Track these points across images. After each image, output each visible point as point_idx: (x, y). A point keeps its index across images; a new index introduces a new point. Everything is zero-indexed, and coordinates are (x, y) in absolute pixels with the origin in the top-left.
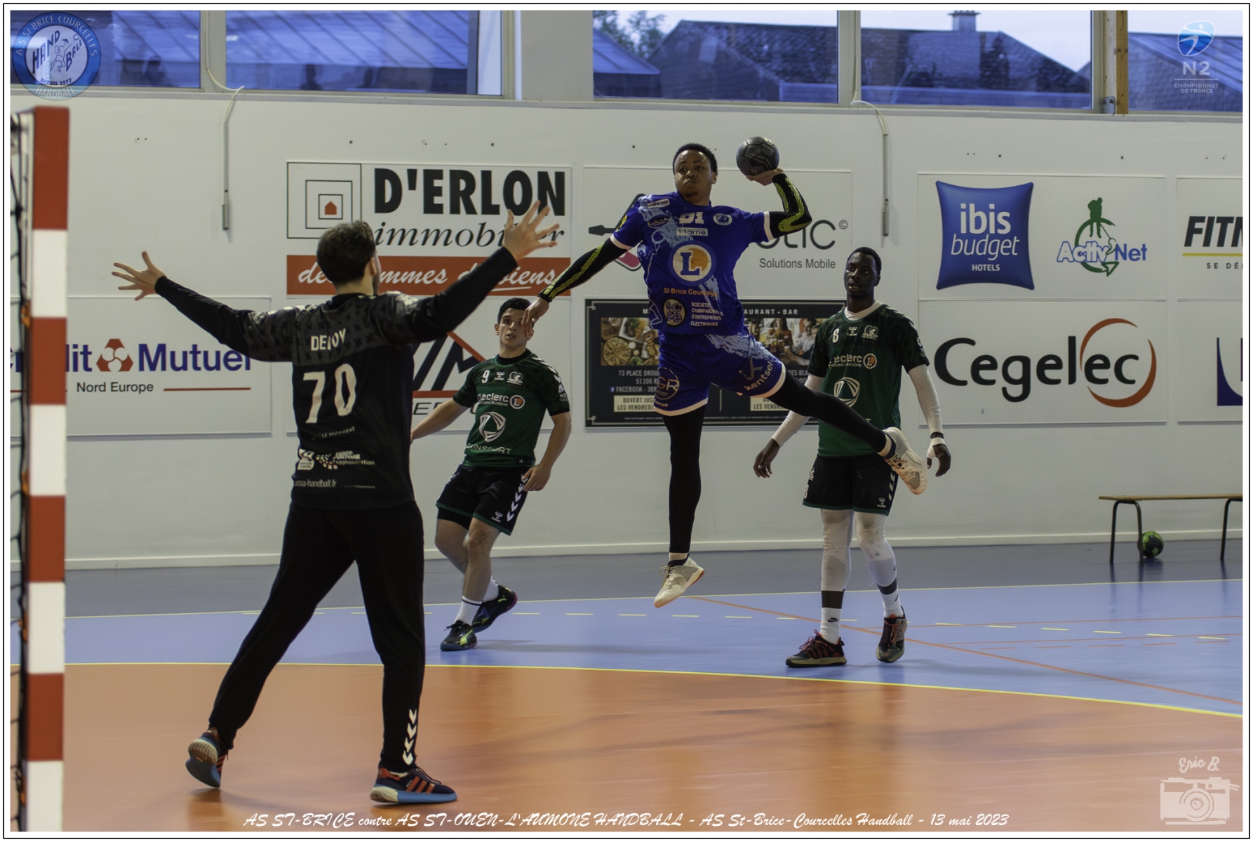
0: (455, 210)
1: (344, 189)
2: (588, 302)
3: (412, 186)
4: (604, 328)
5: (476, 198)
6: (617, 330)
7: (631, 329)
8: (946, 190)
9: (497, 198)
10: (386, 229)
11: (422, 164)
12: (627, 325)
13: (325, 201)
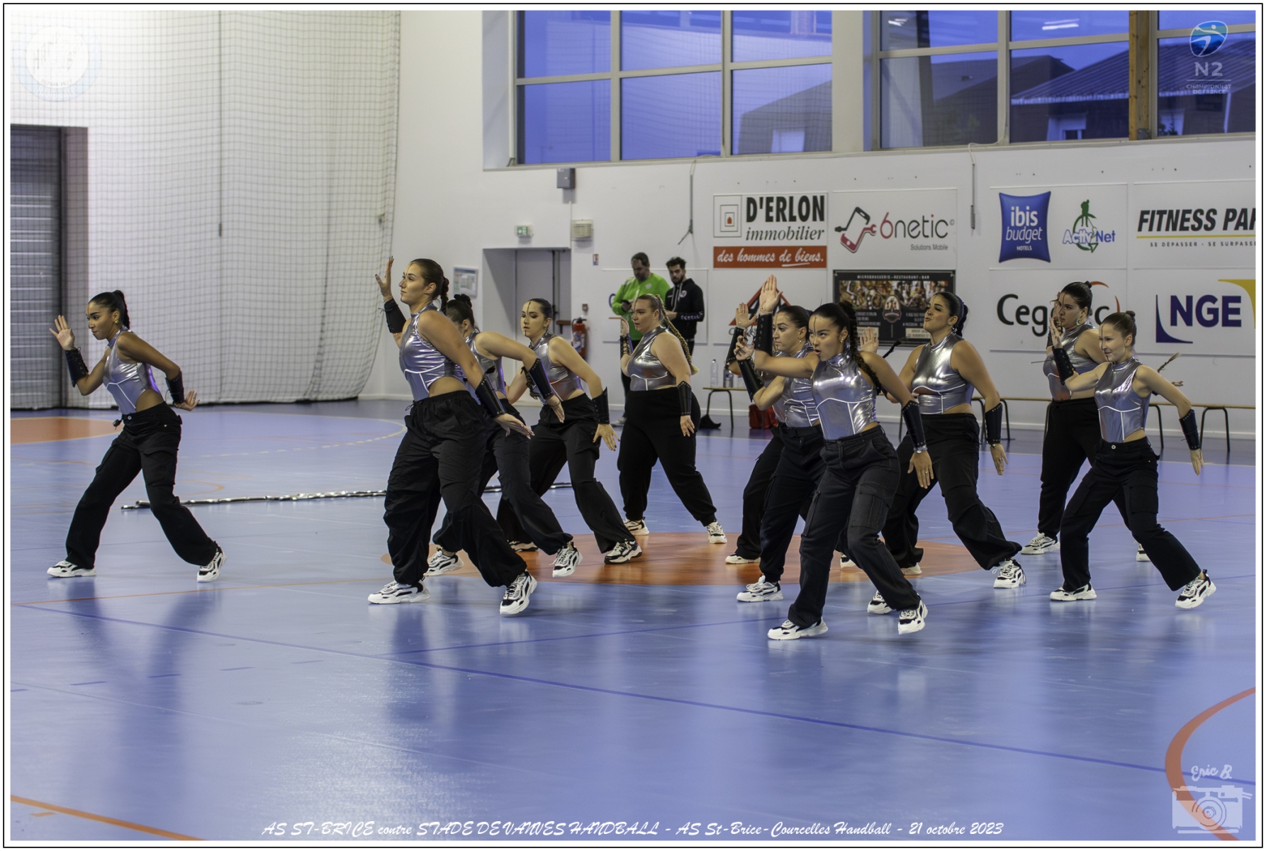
0: (778, 220)
1: (734, 209)
2: (834, 271)
3: (761, 207)
4: (841, 287)
5: (787, 212)
6: (846, 288)
7: (853, 287)
8: (1005, 199)
9: (796, 213)
10: (751, 231)
11: (765, 195)
12: (851, 285)
13: (728, 216)
